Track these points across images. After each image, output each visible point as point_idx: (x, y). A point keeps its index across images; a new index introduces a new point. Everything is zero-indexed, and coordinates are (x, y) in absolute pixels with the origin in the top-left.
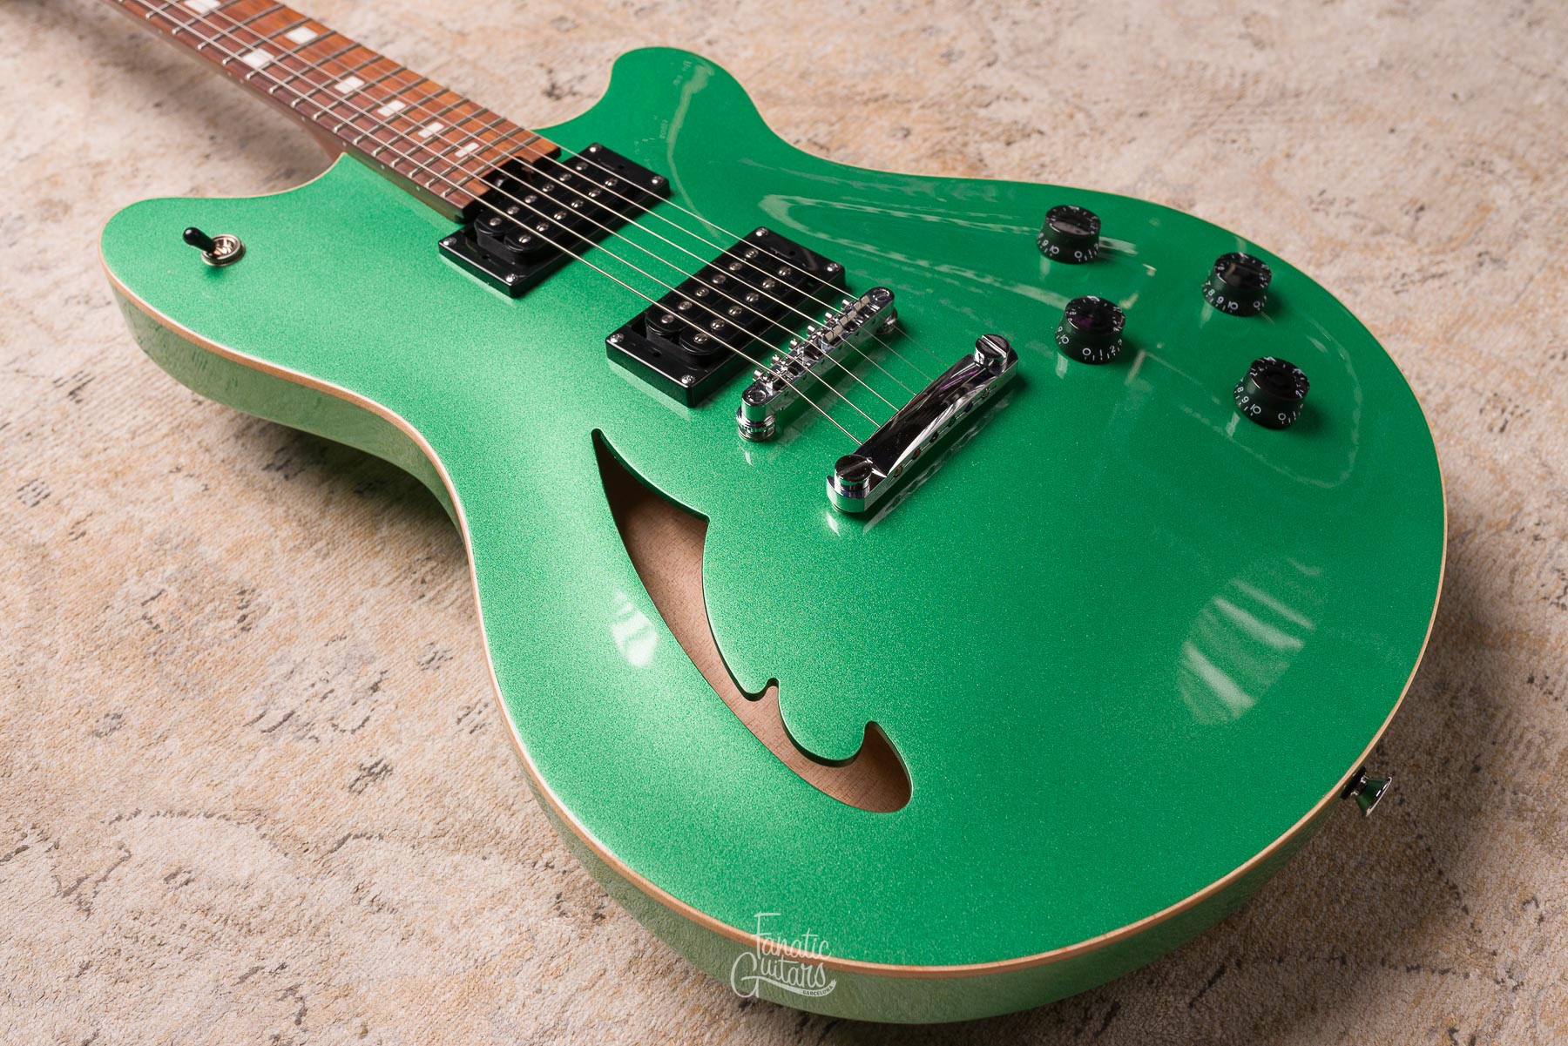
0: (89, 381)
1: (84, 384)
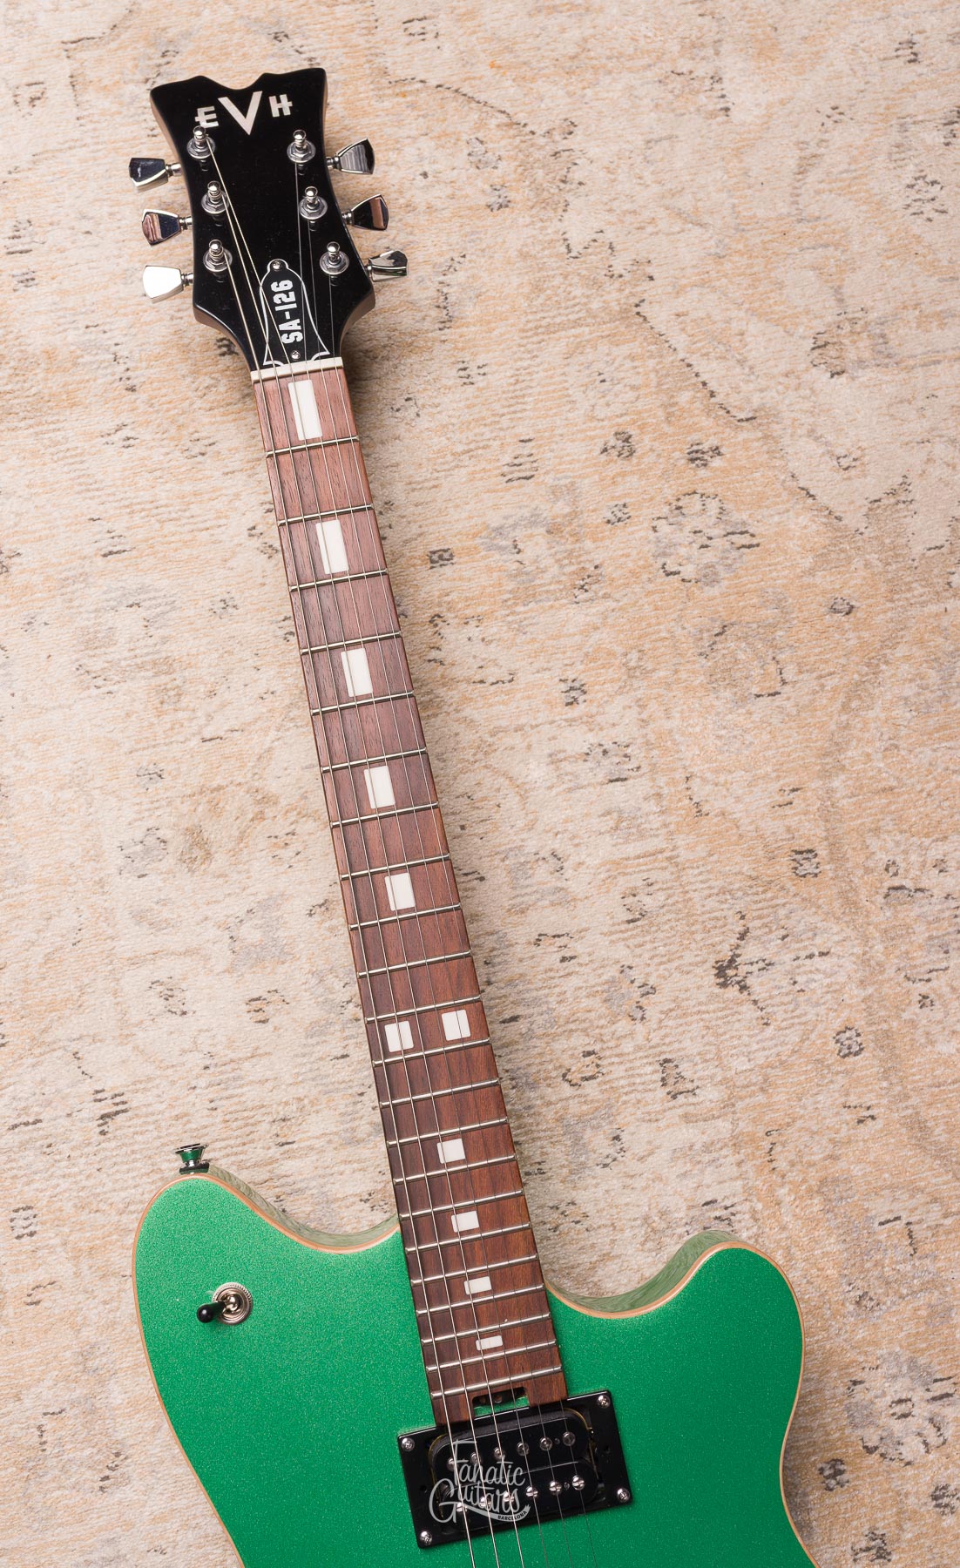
0: (123, 1111)
1: (117, 1113)
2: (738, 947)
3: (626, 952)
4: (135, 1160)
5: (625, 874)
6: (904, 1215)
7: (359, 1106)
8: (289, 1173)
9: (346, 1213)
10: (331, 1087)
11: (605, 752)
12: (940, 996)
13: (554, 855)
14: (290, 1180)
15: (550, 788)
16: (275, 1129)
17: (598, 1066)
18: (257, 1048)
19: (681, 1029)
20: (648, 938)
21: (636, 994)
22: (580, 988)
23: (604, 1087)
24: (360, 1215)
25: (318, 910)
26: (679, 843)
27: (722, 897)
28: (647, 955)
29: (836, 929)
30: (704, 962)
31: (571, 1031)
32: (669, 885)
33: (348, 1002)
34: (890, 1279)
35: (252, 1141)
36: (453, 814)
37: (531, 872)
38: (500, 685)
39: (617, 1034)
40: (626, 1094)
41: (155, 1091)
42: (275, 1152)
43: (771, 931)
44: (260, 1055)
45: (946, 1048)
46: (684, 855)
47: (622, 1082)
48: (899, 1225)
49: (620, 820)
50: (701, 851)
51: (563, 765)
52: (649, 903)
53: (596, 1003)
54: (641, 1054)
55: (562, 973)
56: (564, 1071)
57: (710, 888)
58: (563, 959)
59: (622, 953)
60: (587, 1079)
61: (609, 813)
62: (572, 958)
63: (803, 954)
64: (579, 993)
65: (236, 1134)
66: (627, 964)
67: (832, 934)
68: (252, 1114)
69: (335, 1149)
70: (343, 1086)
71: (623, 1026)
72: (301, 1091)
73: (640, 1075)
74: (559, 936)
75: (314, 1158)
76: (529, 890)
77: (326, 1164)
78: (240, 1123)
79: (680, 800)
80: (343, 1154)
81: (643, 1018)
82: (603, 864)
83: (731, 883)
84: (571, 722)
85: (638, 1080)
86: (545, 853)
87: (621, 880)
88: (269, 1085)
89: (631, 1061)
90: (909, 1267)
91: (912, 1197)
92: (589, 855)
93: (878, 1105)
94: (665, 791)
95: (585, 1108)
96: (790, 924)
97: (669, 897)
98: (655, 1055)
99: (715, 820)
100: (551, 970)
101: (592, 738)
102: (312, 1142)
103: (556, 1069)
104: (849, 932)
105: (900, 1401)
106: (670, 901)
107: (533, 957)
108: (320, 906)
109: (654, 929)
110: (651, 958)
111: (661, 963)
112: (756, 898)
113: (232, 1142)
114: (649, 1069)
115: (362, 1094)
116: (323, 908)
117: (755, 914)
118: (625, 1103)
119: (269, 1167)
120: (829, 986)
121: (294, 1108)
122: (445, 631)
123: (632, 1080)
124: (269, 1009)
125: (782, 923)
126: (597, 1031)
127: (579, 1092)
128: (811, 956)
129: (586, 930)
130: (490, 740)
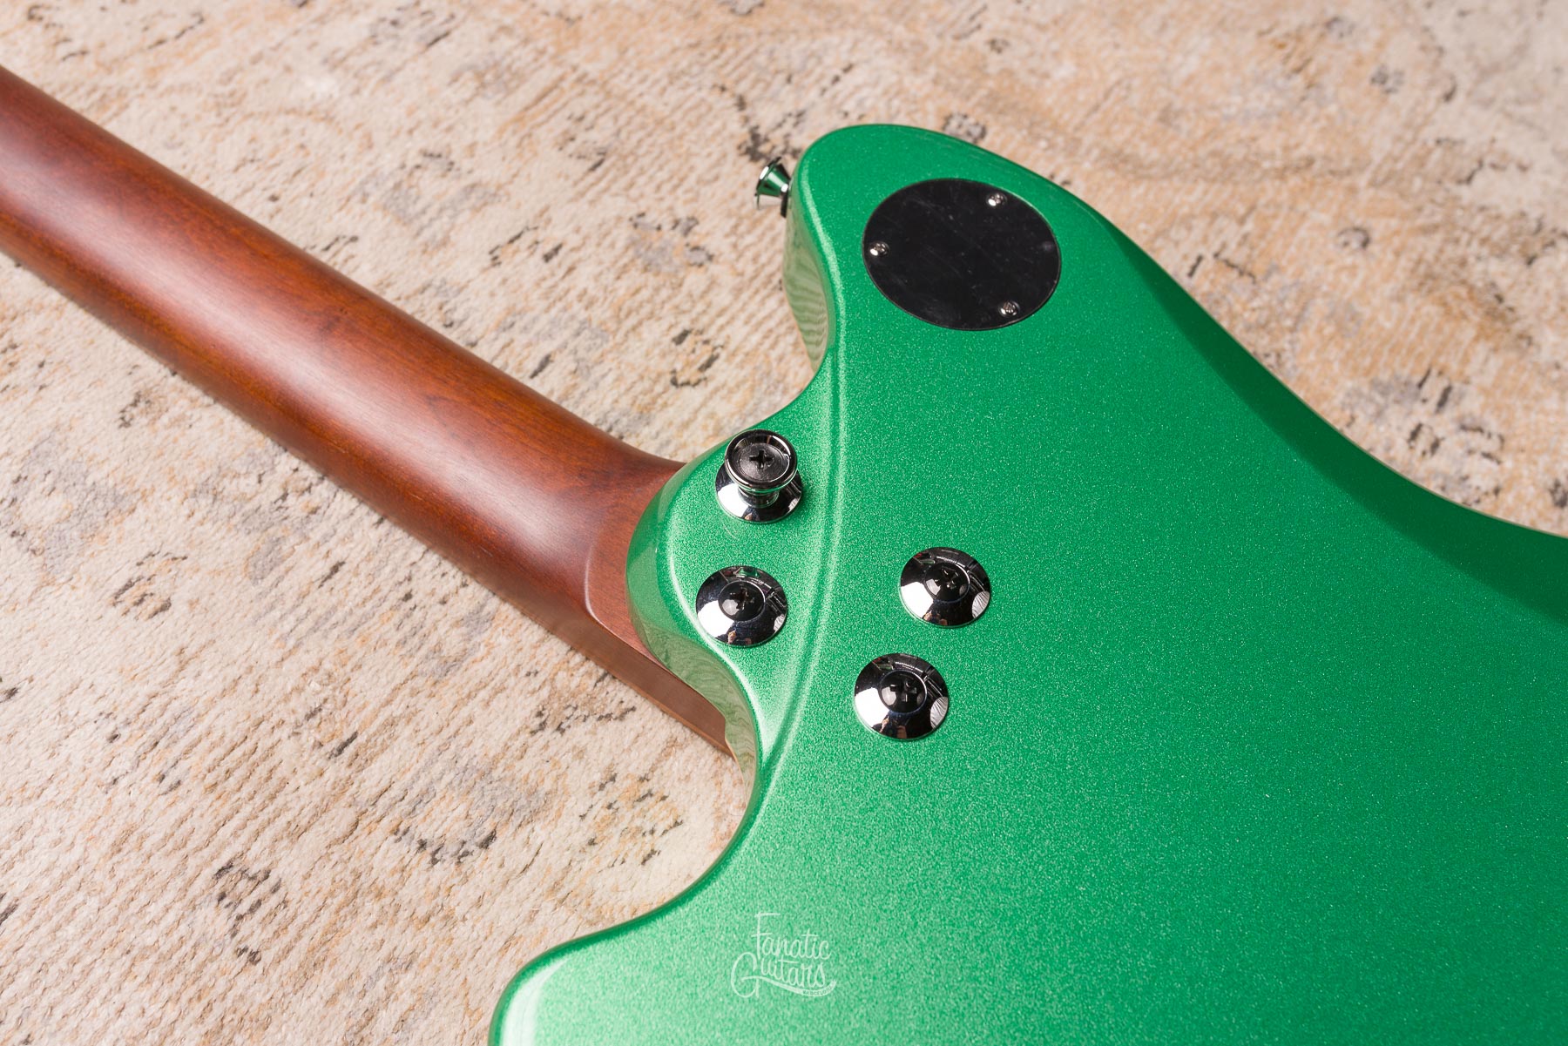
2: (747, 120)
3: (621, 201)
4: (86, 972)
5: (540, 125)
6: (1202, 250)
7: (418, 614)
8: (384, 784)
9: (525, 767)
10: (351, 621)
11: (394, 23)
12: (1007, 32)
13: (426, 154)
14: (395, 791)
15: (357, 91)
16: (309, 736)
17: (706, 342)
18: (182, 651)
19: (767, 239)
20: (633, 172)
21: (676, 237)
22: (601, 273)
23: (738, 359)
24: (551, 752)
25: (135, 411)
26: (575, 61)
27: (680, 83)
28: (649, 190)
29: (835, 39)
30: (724, 156)
31: (634, 329)
32: (604, 106)
33: (284, 497)
34: (1262, 321)
35: (284, 782)
36: (245, 191)
37: (413, 191)
38: (189, 33)
39: (697, 293)
40: (773, 347)
41: (44, 841)
42: (336, 771)
43: (768, 85)
44: (195, 656)
45: (1065, 70)
46: (593, 69)
47: (755, 338)
48: (1208, 264)
49: (480, 76)
50: (608, 54)
51: (351, 61)
52: (600, 136)
53: (634, 277)
54: (745, 296)
55: (561, 272)
56: (669, 377)
57: (656, 82)
58: (547, 258)
59: (615, 206)
60: (708, 364)
61: (455, 79)
62: (557, 250)
63: (826, 83)
64: (603, 280)
65: (244, 793)
66: (633, 212)
67: (837, 47)
68: (249, 745)
69: (431, 695)
70: (369, 606)
71: (695, 280)
72: (307, 659)
73: (769, 316)
74: (518, 237)
75: (408, 731)
76: (431, 213)
77: (434, 726)
78: (239, 774)
79: (535, 21)
80: (448, 695)
81: (710, 258)
82: (501, 131)
83: (676, 65)
84: (321, 20)
85: (772, 323)
86: (413, 159)
87: (541, 133)
88: (246, 685)
89: (742, 309)
90: (1266, 297)
91: (1190, 229)
92: (475, 130)
93: (1059, 168)
94: (508, 20)
95: (737, 397)
96: (782, 63)
97: (616, 119)
98: (765, 285)
99: (595, 18)
100: (544, 279)
101: (365, 20)
102: (384, 715)
103: (655, 382)
104: (850, 35)
105: (1414, 435)
106: (622, 120)
107: (504, 281)
108: (135, 404)
109: (630, 160)
110: (658, 188)
111: (676, 187)
112: (719, 62)
113: (247, 810)
114: (772, 303)
115: (408, 597)
116: (142, 405)
117: (735, 76)
118: (780, 359)
119: (347, 798)
120: (885, 93)
121: (315, 686)
122: (59, 18)
123: (764, 328)
124: (160, 587)
125: (772, 68)
126: (667, 306)
127: (712, 386)
128: (836, 79)
129: (547, 209)
130: (227, 89)
